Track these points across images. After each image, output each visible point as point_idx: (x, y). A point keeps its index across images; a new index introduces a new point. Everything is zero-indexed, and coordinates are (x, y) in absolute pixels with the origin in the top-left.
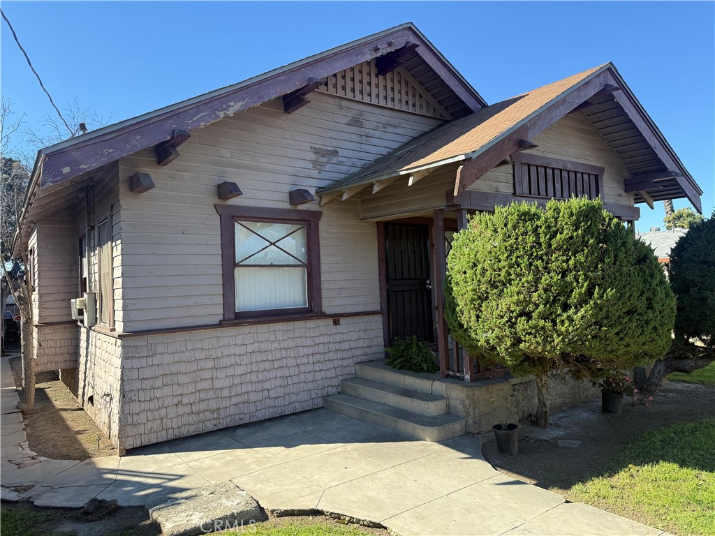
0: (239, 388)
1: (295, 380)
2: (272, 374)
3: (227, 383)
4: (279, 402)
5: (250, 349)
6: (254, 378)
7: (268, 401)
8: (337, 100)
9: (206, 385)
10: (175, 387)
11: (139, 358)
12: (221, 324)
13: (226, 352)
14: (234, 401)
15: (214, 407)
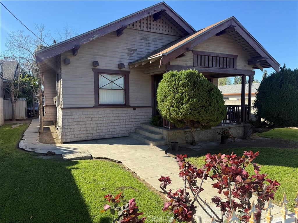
0: (99, 128)
1: (119, 127)
2: (111, 124)
3: (96, 125)
4: (113, 133)
5: (103, 116)
6: (105, 125)
7: (109, 132)
8: (137, 31)
9: (89, 126)
10: (79, 125)
11: (67, 116)
12: (94, 107)
13: (95, 116)
14: (98, 131)
15: (91, 132)
